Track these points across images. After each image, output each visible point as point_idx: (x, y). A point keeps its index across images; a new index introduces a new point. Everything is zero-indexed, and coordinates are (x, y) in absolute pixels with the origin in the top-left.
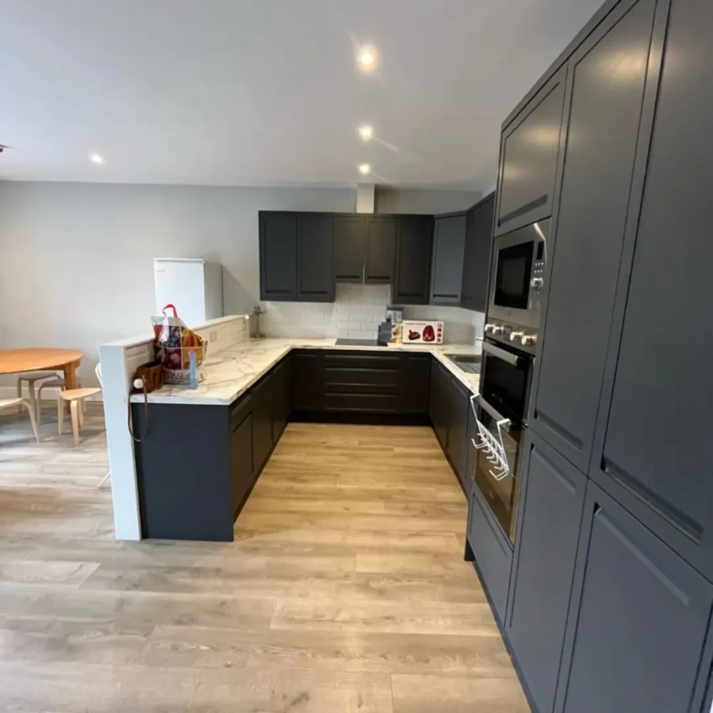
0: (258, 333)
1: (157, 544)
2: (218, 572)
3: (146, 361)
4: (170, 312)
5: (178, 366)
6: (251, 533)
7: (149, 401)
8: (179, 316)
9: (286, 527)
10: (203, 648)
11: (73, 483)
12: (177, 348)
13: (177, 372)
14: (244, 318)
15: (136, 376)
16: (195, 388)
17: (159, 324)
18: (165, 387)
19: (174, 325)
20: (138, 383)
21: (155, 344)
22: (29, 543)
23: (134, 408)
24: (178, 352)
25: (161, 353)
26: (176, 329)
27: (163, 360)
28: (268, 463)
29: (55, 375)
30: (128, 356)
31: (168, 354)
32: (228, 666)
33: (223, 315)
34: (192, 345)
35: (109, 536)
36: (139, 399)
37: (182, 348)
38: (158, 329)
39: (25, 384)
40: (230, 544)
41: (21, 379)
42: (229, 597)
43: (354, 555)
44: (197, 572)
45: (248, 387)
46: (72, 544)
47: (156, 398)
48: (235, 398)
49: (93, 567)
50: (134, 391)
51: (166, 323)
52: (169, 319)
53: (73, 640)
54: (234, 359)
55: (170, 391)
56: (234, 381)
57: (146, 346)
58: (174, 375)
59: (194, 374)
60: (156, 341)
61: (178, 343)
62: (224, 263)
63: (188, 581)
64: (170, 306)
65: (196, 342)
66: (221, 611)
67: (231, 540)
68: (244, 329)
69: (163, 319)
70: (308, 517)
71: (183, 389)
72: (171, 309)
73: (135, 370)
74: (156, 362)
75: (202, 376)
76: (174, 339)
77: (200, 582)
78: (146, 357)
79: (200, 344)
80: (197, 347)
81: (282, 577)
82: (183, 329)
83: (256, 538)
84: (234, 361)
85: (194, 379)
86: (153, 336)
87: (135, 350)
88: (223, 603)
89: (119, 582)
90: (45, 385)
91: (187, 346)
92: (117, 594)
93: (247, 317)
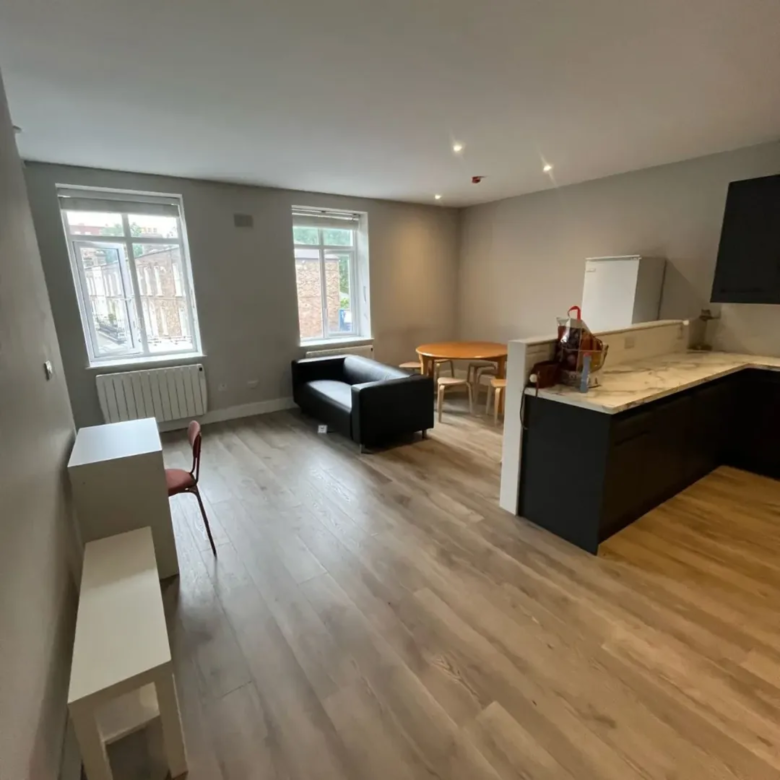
0: (700, 344)
1: (529, 525)
2: (571, 573)
3: (547, 359)
4: (574, 315)
5: (573, 368)
6: (618, 557)
7: (539, 396)
8: (582, 318)
9: (660, 571)
10: (534, 619)
11: (484, 453)
12: (575, 350)
13: (572, 373)
14: (681, 324)
15: (533, 371)
16: (585, 391)
17: (563, 325)
18: (557, 386)
19: (575, 327)
20: (533, 378)
21: (557, 343)
22: (449, 484)
23: (527, 399)
24: (575, 354)
25: (561, 353)
26: (577, 331)
27: (561, 360)
28: (670, 501)
29: (492, 365)
30: (528, 353)
31: (566, 355)
32: (549, 647)
33: (658, 319)
34: (591, 348)
35: (496, 502)
36: (532, 392)
37: (580, 350)
38: (562, 330)
39: (472, 369)
40: (593, 557)
41: (471, 365)
42: (572, 597)
43: (748, 650)
44: (553, 563)
45: (647, 401)
46: (471, 496)
47: (546, 394)
48: (622, 410)
49: (478, 518)
50: (529, 384)
51: (568, 325)
52: (572, 321)
53: (454, 558)
54: (649, 370)
55: (560, 390)
56: (632, 392)
57: (548, 346)
58: (567, 376)
59: (586, 377)
60: (557, 342)
61: (576, 345)
62: (670, 257)
63: (542, 565)
64: (575, 308)
65: (595, 345)
66: (562, 603)
67: (595, 553)
68: (680, 338)
69: (567, 321)
70: (697, 576)
71: (572, 391)
72: (576, 311)
73: (532, 366)
74: (554, 360)
75: (596, 382)
76: (573, 341)
77: (552, 571)
78: (546, 356)
79: (599, 348)
80: (595, 351)
81: (636, 615)
82: (584, 331)
83: (622, 564)
84: (647, 373)
85: (585, 383)
86: (555, 336)
87: (537, 348)
88: (565, 600)
89: (492, 538)
90: (484, 373)
91: (584, 348)
92: (489, 545)
93: (686, 323)
